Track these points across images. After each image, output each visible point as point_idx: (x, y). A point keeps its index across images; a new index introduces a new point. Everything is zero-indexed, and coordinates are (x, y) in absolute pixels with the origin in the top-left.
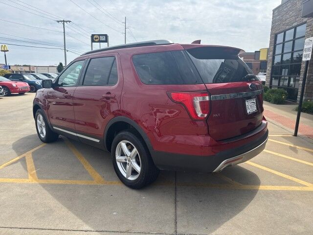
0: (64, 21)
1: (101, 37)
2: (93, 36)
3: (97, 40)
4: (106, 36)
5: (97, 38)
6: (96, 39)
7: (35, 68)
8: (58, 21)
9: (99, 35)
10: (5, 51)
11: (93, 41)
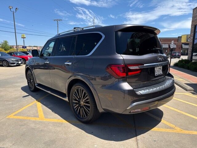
0: (58, 20)
2: (75, 28)
7: (40, 48)
8: (55, 20)
10: (24, 38)
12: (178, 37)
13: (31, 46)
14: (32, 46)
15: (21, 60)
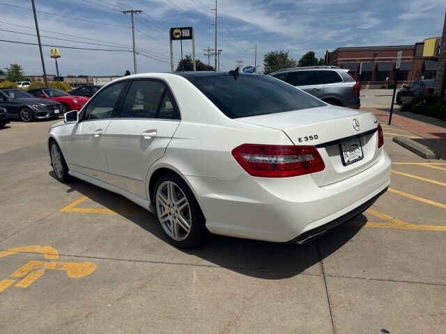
0: (132, 12)
1: (184, 32)
2: (172, 30)
3: (178, 36)
4: (190, 29)
5: (179, 33)
6: (176, 34)
7: (94, 79)
8: (125, 12)
9: (181, 29)
10: (56, 57)
11: (173, 38)
12: (417, 44)
13: (72, 77)
14: (75, 77)
15: (59, 105)
